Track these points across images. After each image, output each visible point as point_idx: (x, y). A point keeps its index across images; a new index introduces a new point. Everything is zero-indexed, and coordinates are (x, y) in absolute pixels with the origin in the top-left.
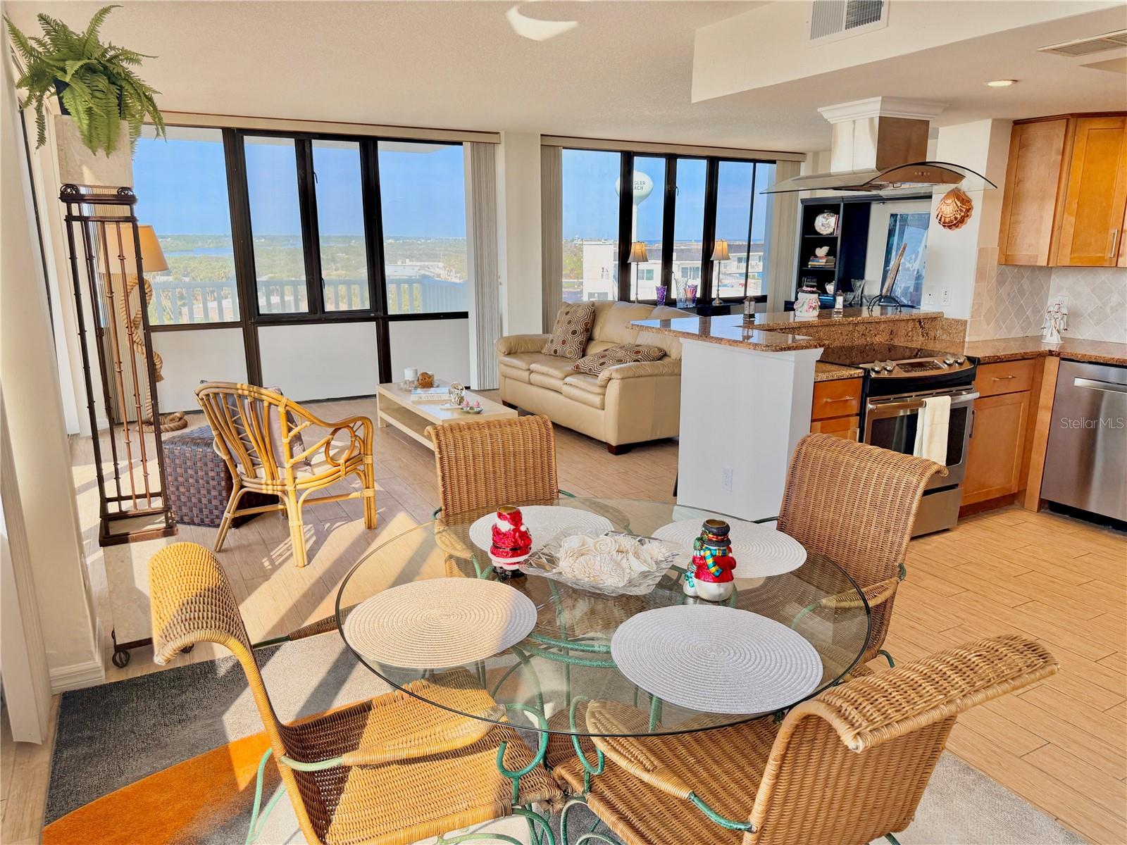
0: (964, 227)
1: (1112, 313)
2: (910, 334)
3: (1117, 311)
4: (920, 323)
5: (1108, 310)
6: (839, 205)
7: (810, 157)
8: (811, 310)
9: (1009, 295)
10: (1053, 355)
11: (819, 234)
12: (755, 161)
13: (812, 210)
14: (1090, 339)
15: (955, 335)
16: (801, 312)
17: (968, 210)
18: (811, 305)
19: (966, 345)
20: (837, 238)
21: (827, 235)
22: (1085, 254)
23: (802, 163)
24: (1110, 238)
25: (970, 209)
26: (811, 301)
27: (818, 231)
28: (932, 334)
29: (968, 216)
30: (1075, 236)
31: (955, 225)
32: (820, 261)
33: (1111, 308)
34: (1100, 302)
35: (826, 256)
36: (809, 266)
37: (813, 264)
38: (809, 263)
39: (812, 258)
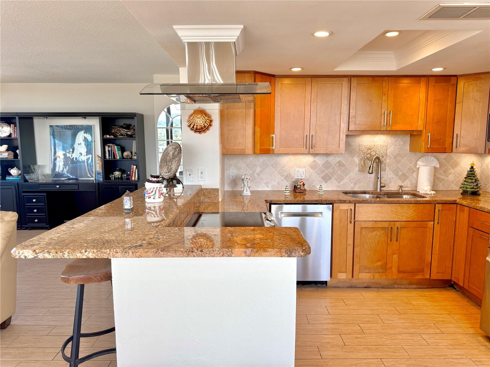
6: (15, 117)
15: (215, 199)
22: (264, 147)
24: (271, 139)
25: (211, 121)
29: (211, 125)
30: (260, 138)
31: (204, 130)
32: (3, 154)
33: (257, 174)
34: (251, 171)
35: (6, 151)
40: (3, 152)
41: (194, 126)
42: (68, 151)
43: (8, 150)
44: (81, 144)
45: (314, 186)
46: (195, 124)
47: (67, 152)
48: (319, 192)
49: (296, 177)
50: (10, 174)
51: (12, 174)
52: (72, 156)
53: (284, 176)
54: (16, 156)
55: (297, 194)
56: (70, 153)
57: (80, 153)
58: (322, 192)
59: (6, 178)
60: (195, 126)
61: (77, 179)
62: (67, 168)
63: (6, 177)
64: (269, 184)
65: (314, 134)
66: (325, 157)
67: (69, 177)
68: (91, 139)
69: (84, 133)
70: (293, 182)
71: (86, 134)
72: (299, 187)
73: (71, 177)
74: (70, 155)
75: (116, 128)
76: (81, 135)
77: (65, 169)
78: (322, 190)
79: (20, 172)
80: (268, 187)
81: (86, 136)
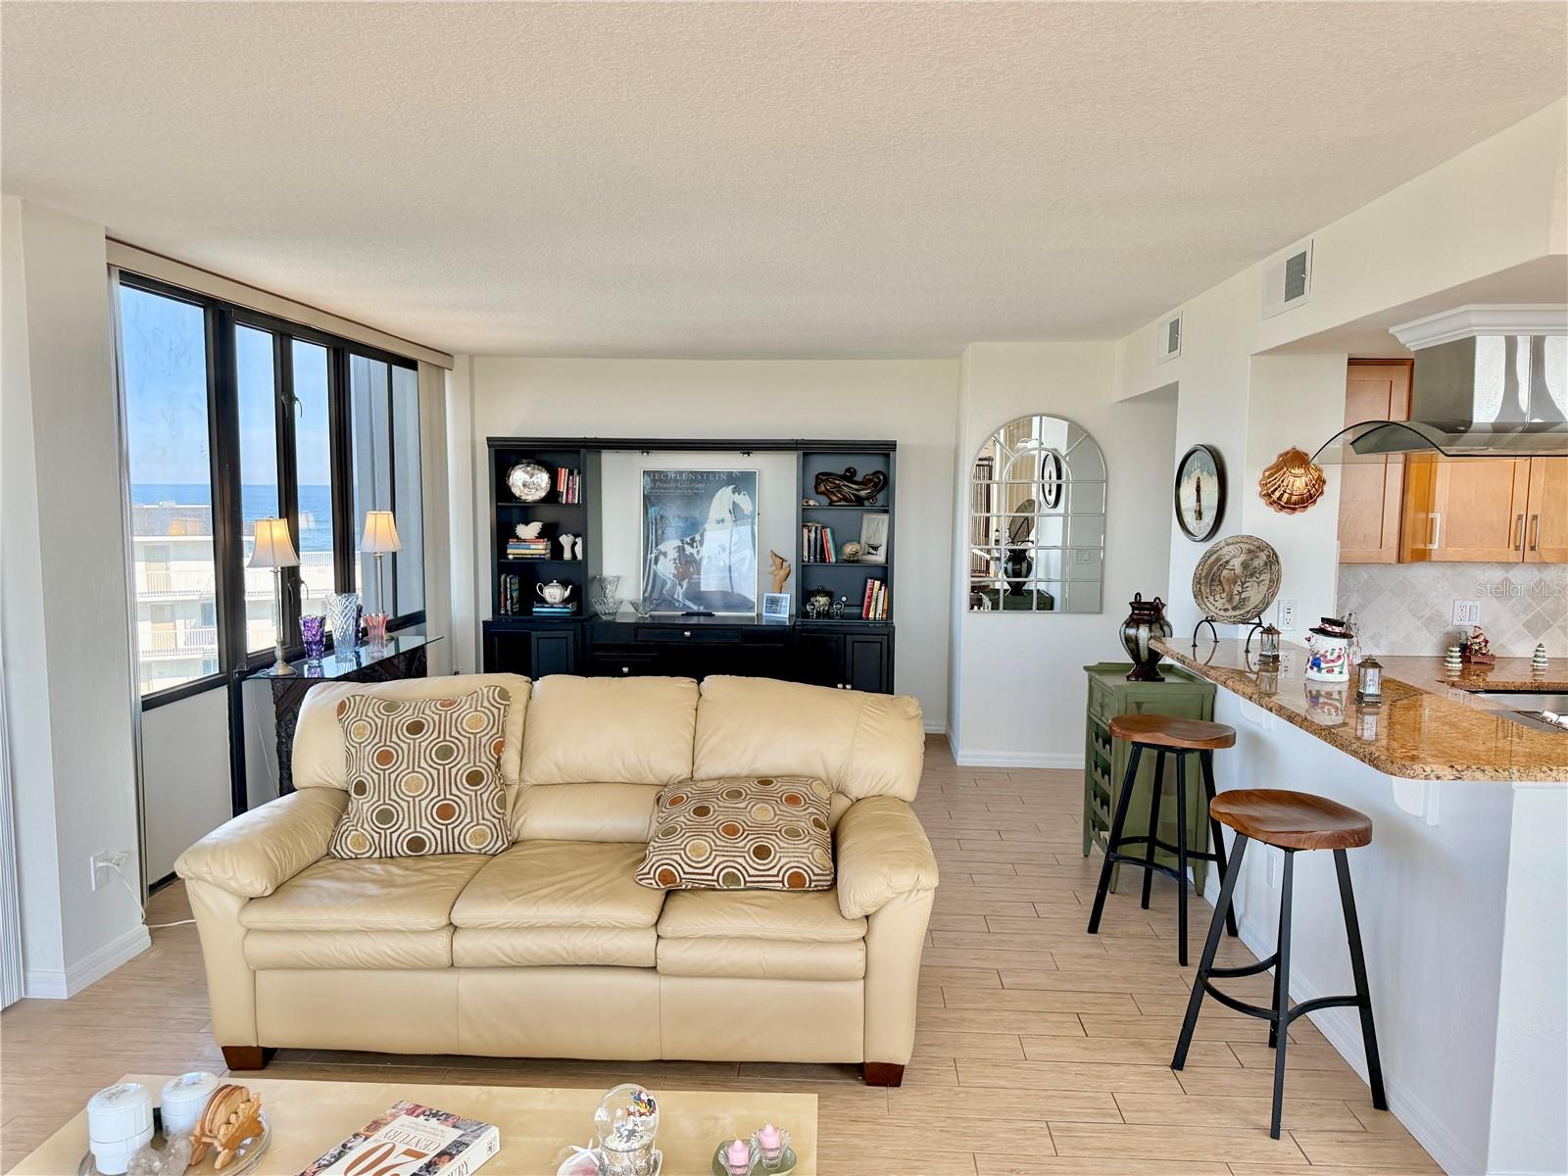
11: (521, 500)
17: (1319, 484)
21: (536, 501)
23: (448, 373)
27: (517, 495)
29: (1319, 492)
32: (532, 547)
35: (537, 538)
36: (511, 557)
37: (513, 552)
38: (509, 551)
39: (512, 542)
40: (531, 541)
41: (1282, 495)
42: (688, 540)
43: (541, 536)
44: (723, 521)
45: (1503, 646)
46: (1288, 491)
47: (688, 543)
48: (1534, 661)
49: (1456, 623)
50: (542, 601)
51: (548, 599)
52: (698, 552)
53: (1421, 617)
54: (557, 550)
55: (1473, 667)
56: (695, 544)
57: (720, 546)
58: (1544, 662)
59: (534, 610)
60: (1286, 496)
61: (710, 615)
62: (685, 587)
63: (533, 606)
65: (1538, 512)
66: (1536, 572)
67: (689, 607)
68: (751, 509)
69: (734, 492)
70: (1448, 634)
71: (739, 494)
72: (1477, 648)
73: (695, 608)
74: (694, 551)
75: (830, 482)
76: (724, 497)
77: (679, 587)
78: (1544, 657)
79: (567, 593)
80: (1377, 646)
81: (737, 501)
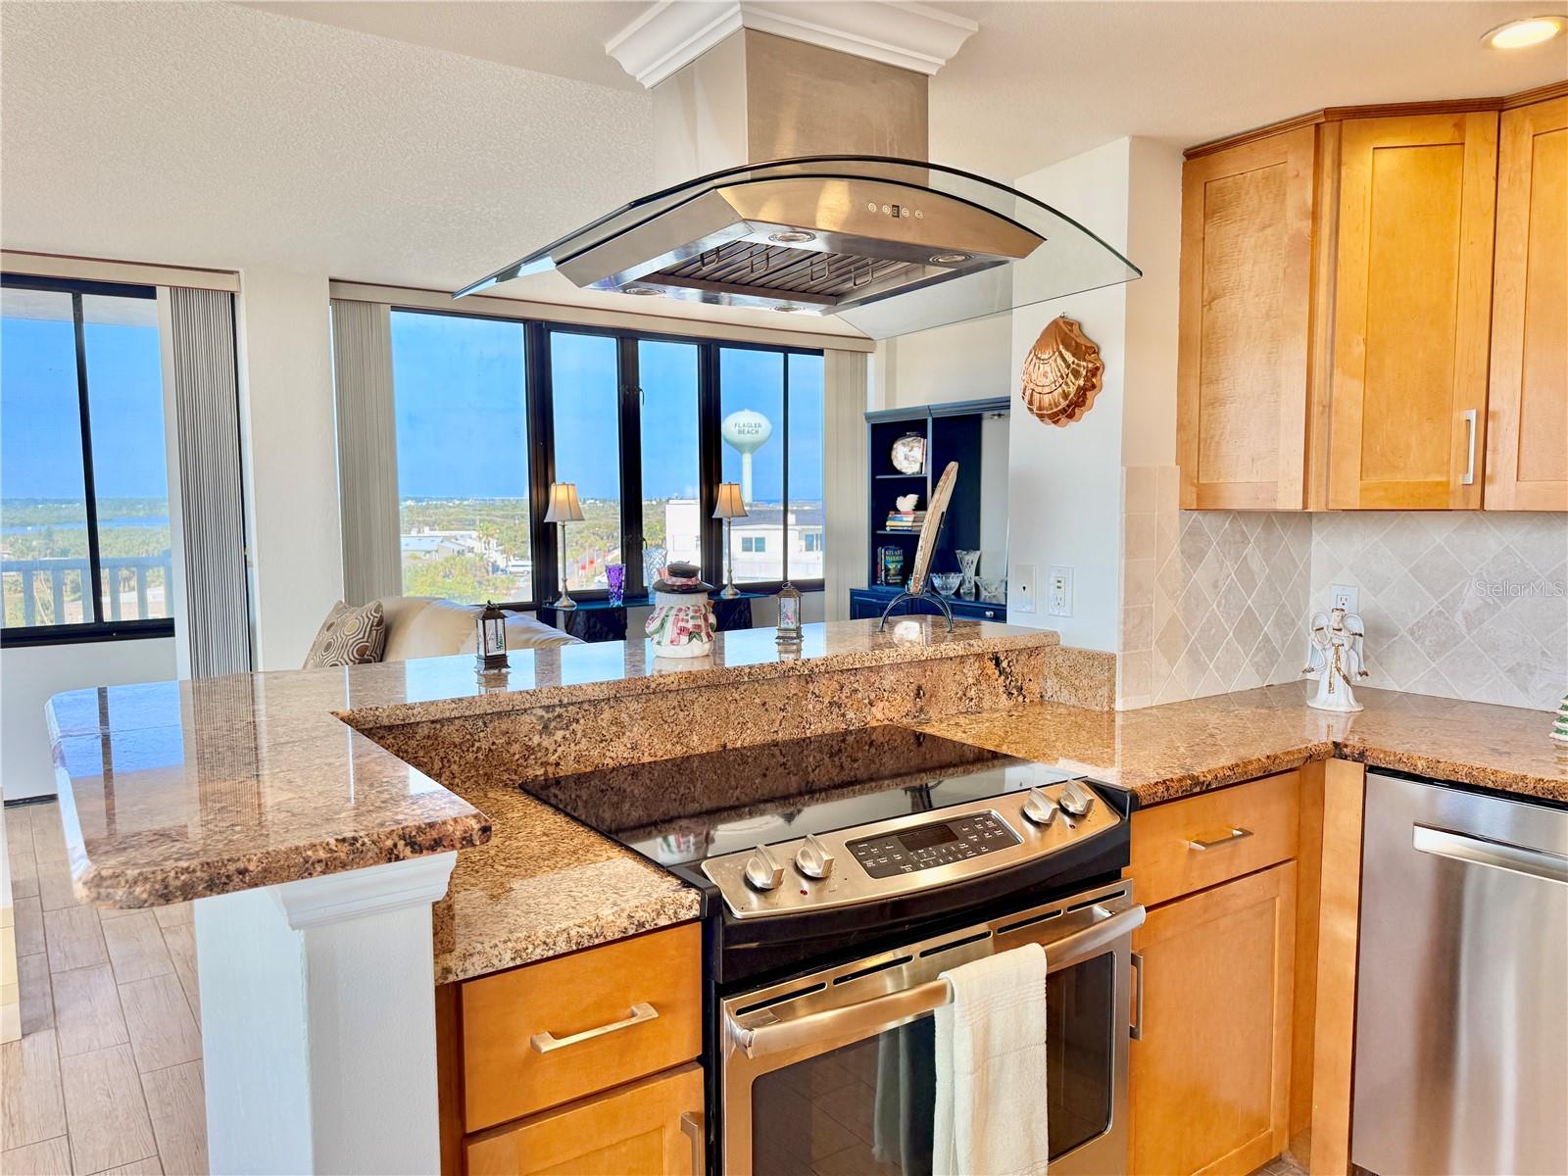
0: (1088, 418)
1: (1469, 630)
2: (972, 693)
3: (1481, 622)
4: (998, 664)
5: (1459, 618)
6: (926, 420)
7: (881, 346)
8: (684, 639)
9: (1215, 585)
10: (1345, 757)
11: (900, 473)
12: (786, 350)
13: (885, 434)
14: (1421, 691)
15: (1089, 694)
16: (659, 643)
17: (1095, 372)
18: (681, 624)
19: (1119, 720)
20: (925, 478)
21: (913, 474)
22: (1399, 478)
23: (869, 354)
24: (1458, 434)
25: (1097, 368)
26: (682, 615)
27: (898, 468)
28: (1033, 687)
29: (1094, 387)
30: (1367, 429)
31: (1064, 411)
32: (905, 519)
33: (1467, 616)
34: (1436, 600)
36: (888, 529)
37: (892, 524)
38: (888, 523)
39: (891, 514)
40: (907, 513)
43: (918, 508)
60: (1036, 397)
64: (1532, 674)
80: (1524, 689)
